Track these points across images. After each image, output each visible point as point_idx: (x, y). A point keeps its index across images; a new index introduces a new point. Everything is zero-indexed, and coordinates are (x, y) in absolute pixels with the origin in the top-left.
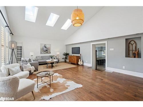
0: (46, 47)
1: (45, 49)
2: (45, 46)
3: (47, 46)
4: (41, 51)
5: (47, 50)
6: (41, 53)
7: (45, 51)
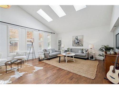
0: (77, 39)
1: (77, 41)
2: (77, 37)
3: (79, 38)
4: (73, 43)
5: (78, 43)
6: (73, 46)
7: (76, 44)
